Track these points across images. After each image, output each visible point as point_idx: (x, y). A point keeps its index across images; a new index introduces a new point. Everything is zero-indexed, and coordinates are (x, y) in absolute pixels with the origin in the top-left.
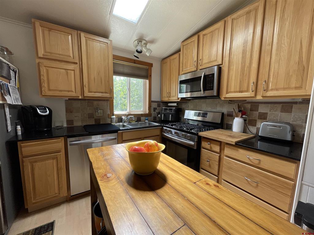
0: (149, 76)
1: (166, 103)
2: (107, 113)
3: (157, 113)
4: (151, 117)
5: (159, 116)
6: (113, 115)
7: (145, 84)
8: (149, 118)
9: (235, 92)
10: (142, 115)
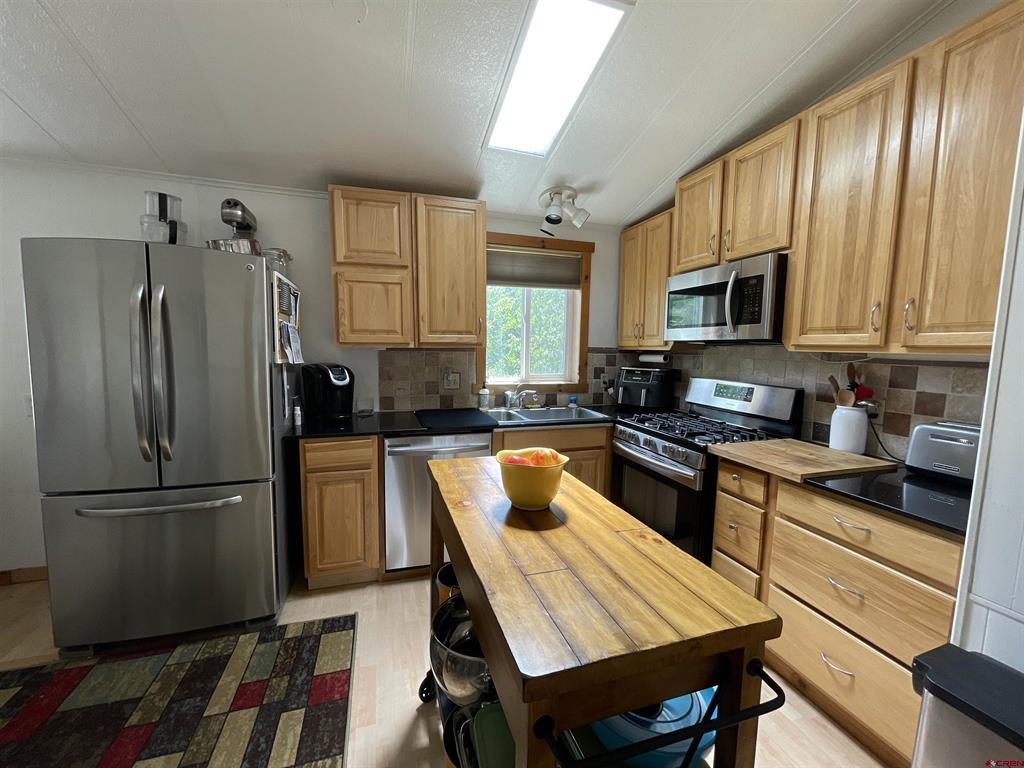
0: (583, 278)
1: (633, 355)
2: (470, 382)
3: (604, 383)
4: (586, 395)
5: (611, 391)
6: (484, 387)
7: (571, 302)
8: (581, 397)
9: (825, 330)
10: (560, 388)
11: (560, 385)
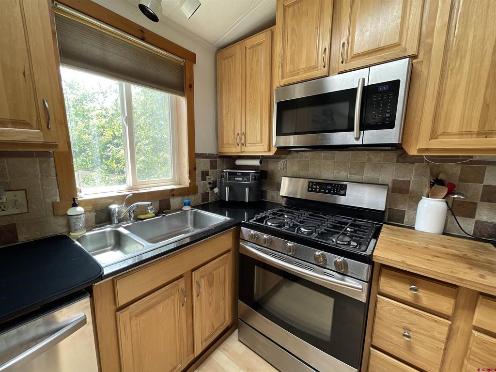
0: (187, 86)
3: (210, 183)
5: (216, 190)
6: (75, 205)
7: (175, 109)
8: (192, 198)
10: (172, 193)
11: (173, 190)
